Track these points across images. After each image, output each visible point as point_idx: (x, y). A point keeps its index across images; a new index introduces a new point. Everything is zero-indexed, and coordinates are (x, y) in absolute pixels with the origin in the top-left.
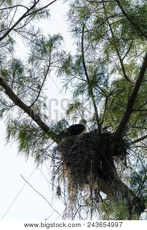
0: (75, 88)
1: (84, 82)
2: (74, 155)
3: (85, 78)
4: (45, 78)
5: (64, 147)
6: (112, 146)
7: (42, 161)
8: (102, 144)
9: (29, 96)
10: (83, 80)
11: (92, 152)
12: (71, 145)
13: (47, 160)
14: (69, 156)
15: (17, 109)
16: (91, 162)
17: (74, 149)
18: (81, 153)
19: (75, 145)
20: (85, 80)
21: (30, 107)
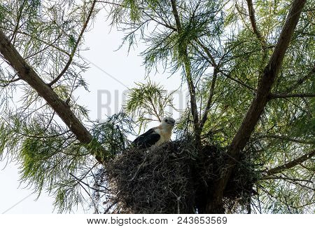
0: (150, 43)
1: (169, 31)
2: (143, 183)
3: (173, 21)
4: (85, 26)
5: (121, 169)
6: (224, 171)
7: (70, 206)
8: (202, 166)
9: (50, 61)
10: (167, 26)
11: (181, 179)
12: (136, 165)
13: (79, 204)
14: (132, 185)
15: (22, 88)
16: (179, 198)
17: (142, 172)
18: (157, 180)
19: (144, 165)
20: (171, 27)
21: (50, 85)
